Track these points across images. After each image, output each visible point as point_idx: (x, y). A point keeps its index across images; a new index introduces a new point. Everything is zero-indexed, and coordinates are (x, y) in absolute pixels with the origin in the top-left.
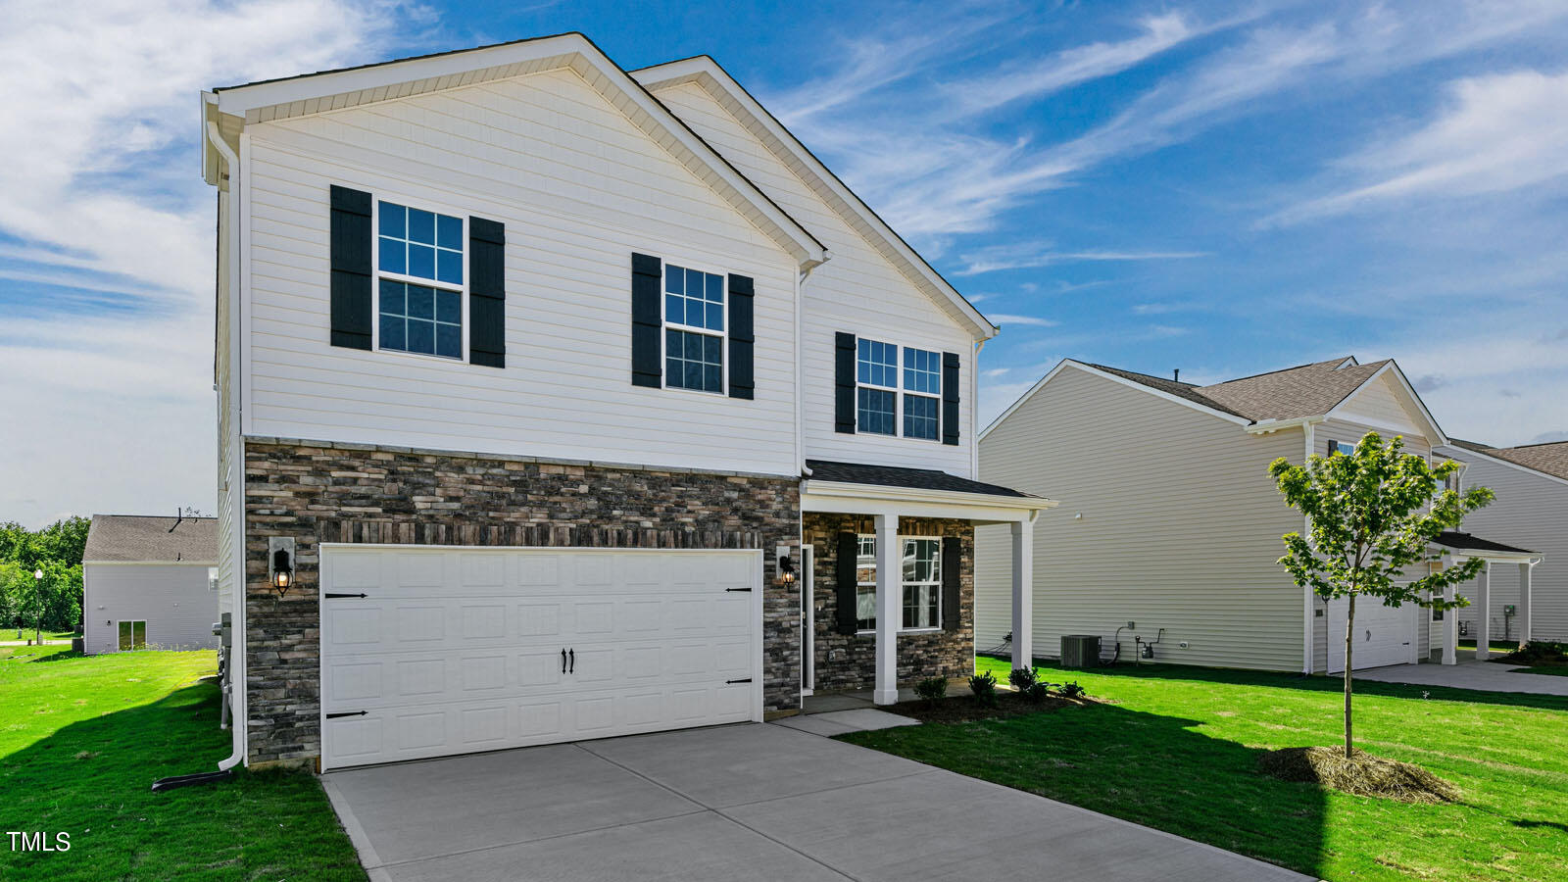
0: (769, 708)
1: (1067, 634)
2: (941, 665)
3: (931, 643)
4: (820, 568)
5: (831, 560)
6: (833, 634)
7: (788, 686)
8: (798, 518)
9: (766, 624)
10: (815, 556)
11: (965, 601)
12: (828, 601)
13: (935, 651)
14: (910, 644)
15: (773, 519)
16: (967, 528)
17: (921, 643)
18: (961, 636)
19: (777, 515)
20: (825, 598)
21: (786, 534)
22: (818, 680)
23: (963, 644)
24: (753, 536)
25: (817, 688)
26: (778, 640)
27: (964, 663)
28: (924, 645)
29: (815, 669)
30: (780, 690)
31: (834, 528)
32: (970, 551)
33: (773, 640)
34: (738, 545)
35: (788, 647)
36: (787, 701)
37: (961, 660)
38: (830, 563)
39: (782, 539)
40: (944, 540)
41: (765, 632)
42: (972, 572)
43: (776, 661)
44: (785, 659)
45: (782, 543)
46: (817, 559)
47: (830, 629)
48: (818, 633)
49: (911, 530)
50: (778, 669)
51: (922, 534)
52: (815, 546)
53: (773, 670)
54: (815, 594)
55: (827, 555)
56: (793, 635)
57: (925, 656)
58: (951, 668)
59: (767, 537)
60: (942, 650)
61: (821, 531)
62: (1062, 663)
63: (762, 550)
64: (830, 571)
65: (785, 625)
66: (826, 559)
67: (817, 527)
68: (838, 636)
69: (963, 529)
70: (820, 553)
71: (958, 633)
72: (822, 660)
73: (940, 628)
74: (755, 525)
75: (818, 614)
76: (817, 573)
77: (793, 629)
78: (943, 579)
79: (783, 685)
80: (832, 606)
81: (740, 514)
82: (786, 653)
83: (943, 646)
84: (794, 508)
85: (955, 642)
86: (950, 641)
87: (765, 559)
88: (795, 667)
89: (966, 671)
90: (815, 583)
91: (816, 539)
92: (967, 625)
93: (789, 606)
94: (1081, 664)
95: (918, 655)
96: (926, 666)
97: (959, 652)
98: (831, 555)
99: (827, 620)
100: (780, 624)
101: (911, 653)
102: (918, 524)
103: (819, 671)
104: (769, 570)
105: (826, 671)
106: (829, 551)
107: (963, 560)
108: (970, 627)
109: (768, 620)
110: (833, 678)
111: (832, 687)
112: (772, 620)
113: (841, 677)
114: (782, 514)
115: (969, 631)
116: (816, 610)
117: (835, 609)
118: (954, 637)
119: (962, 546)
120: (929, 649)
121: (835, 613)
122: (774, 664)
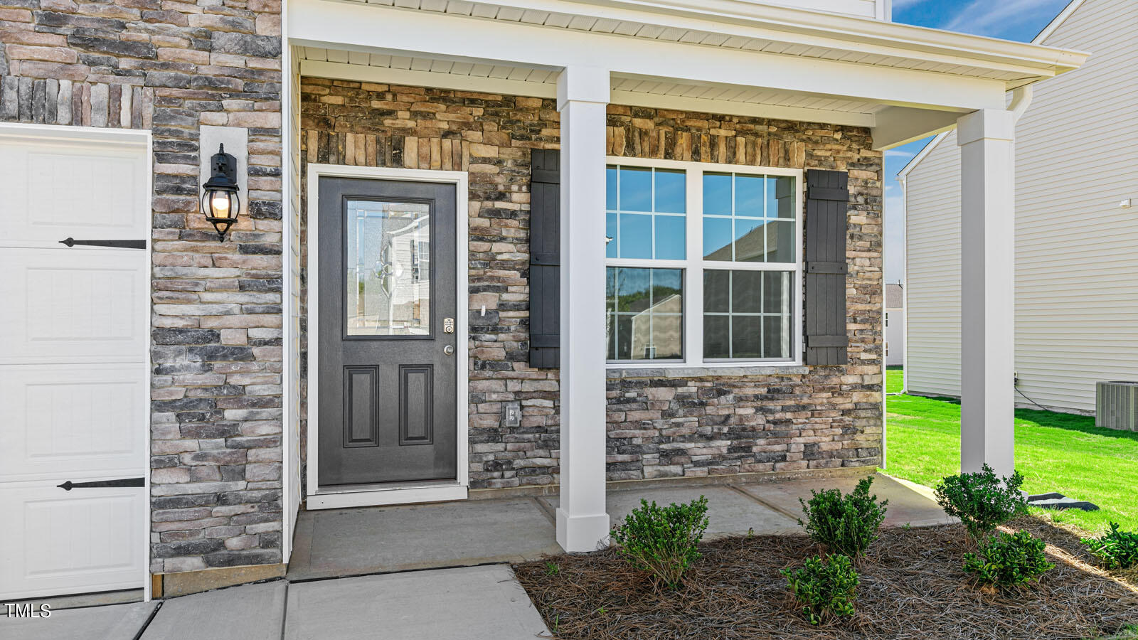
0: (170, 563)
1: (1106, 378)
2: (801, 440)
3: (773, 393)
4: (485, 222)
5: (516, 207)
6: (520, 368)
7: (239, 501)
8: (276, 54)
9: (160, 335)
10: (473, 196)
11: (860, 307)
12: (505, 296)
13: (784, 409)
14: (721, 393)
15: (188, 54)
16: (864, 153)
17: (749, 391)
18: (850, 379)
19: (204, 40)
20: (497, 289)
21: (235, 94)
22: (479, 467)
23: (857, 396)
24: (115, 94)
25: (474, 484)
26: (209, 379)
27: (859, 437)
28: (756, 397)
29: (472, 442)
30: (210, 515)
31: (522, 138)
32: (873, 203)
33: (189, 377)
34: (64, 113)
35: (238, 395)
36: (234, 543)
37: (849, 430)
38: (513, 214)
39: (221, 109)
40: (807, 176)
41: (155, 355)
42: (877, 245)
43: (196, 435)
44: (227, 432)
45: (220, 117)
46: (477, 205)
47: (511, 357)
48: (480, 365)
49: (722, 150)
50: (201, 457)
51: (752, 162)
52: (471, 174)
53: (187, 459)
54: (472, 279)
55: (501, 196)
56: (255, 366)
57: (760, 420)
58: (825, 447)
59: (169, 100)
60: (804, 408)
61: (488, 142)
62: (1099, 423)
63: (147, 134)
64: (514, 229)
65: (231, 338)
66: (499, 205)
67: (476, 135)
68: (534, 373)
69: (856, 157)
70: (484, 191)
71: (843, 372)
72: (490, 422)
73: (799, 361)
74: (124, 63)
75: (480, 323)
76: (477, 235)
77: (256, 351)
78: (805, 260)
79: (221, 499)
80: (516, 307)
81: (67, 29)
82: (232, 414)
83: (805, 401)
84: (263, 27)
85: (837, 391)
86: (823, 390)
87: (160, 157)
88: (264, 453)
89: (863, 453)
90: (472, 254)
91: (474, 160)
92: (864, 356)
93: (242, 288)
94: (1132, 427)
95: (741, 417)
96: (761, 442)
97: (845, 412)
98: (515, 197)
99: (502, 336)
100: (214, 335)
101: (726, 412)
102: (741, 140)
103: (480, 448)
104: (168, 186)
105: (500, 447)
106: (508, 188)
107: (854, 219)
108: (873, 362)
109: (168, 323)
110: (519, 463)
111: (516, 481)
112: (180, 323)
113: (539, 462)
114: (220, 39)
115: (872, 369)
116: (475, 314)
117: (525, 314)
118: (834, 381)
119: (852, 190)
120: (771, 405)
121: (526, 324)
122: (191, 444)
